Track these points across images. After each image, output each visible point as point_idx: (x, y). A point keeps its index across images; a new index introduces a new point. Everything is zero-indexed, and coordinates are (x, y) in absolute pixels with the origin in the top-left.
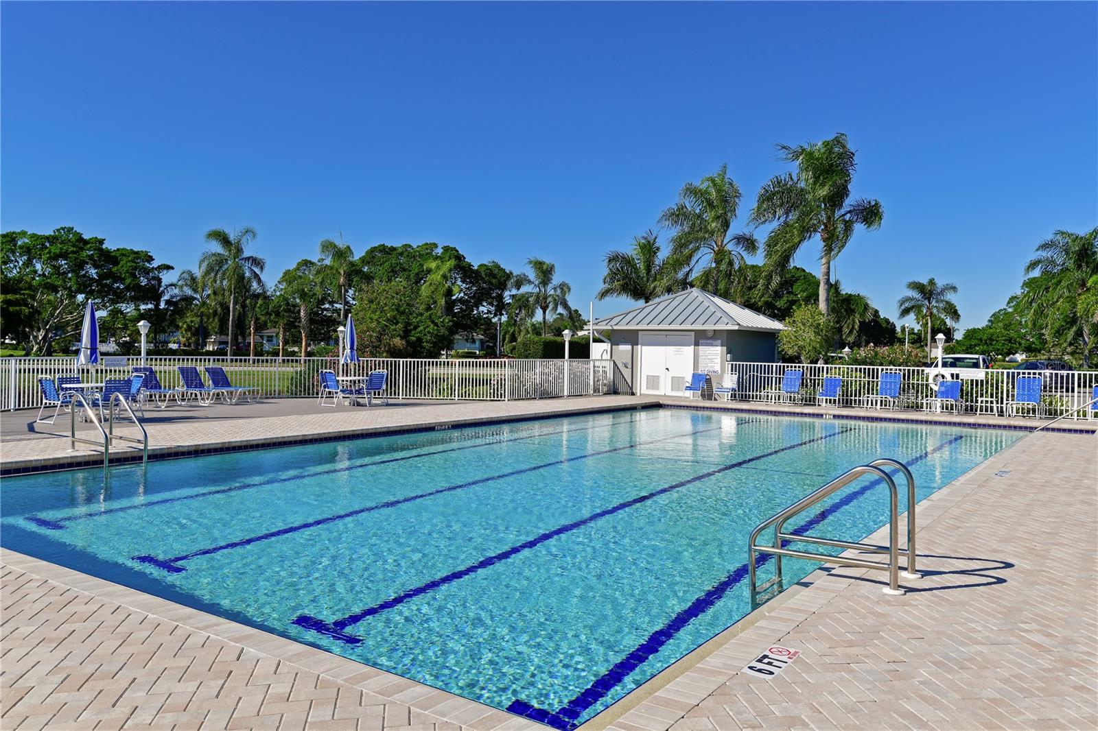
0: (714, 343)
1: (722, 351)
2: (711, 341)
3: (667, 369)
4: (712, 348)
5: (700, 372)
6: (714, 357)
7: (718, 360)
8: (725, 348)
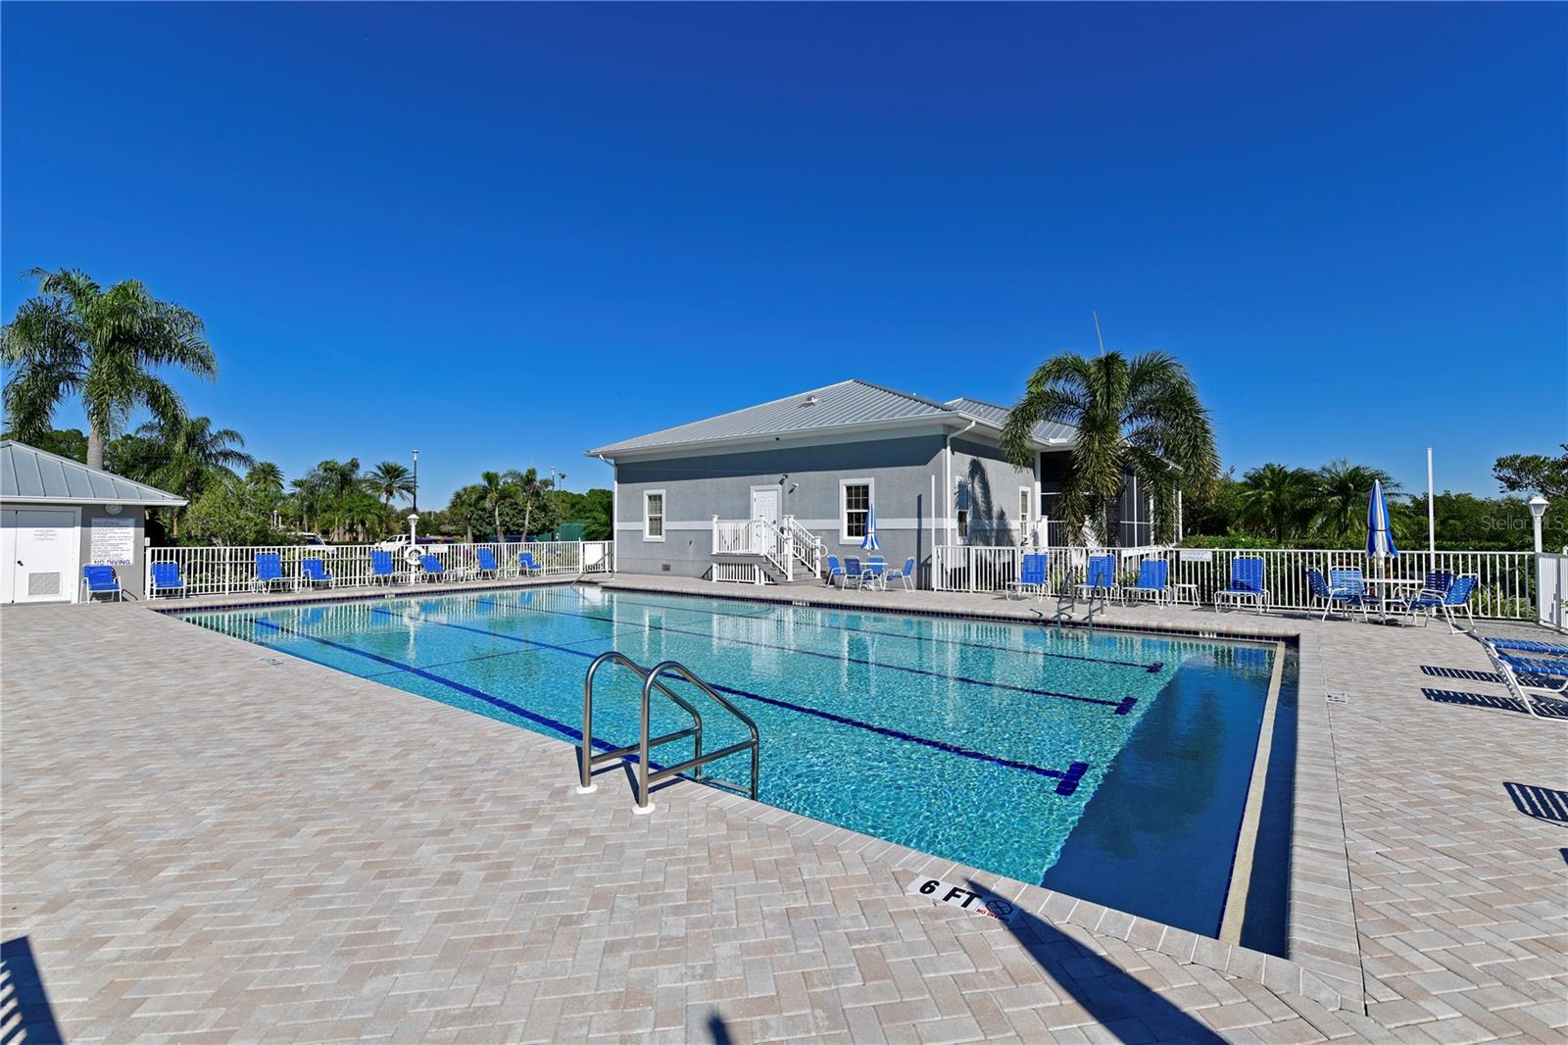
0: (125, 522)
1: (136, 533)
2: (115, 520)
3: (19, 562)
4: (116, 530)
5: (92, 564)
6: (122, 544)
7: (130, 545)
8: (143, 529)
